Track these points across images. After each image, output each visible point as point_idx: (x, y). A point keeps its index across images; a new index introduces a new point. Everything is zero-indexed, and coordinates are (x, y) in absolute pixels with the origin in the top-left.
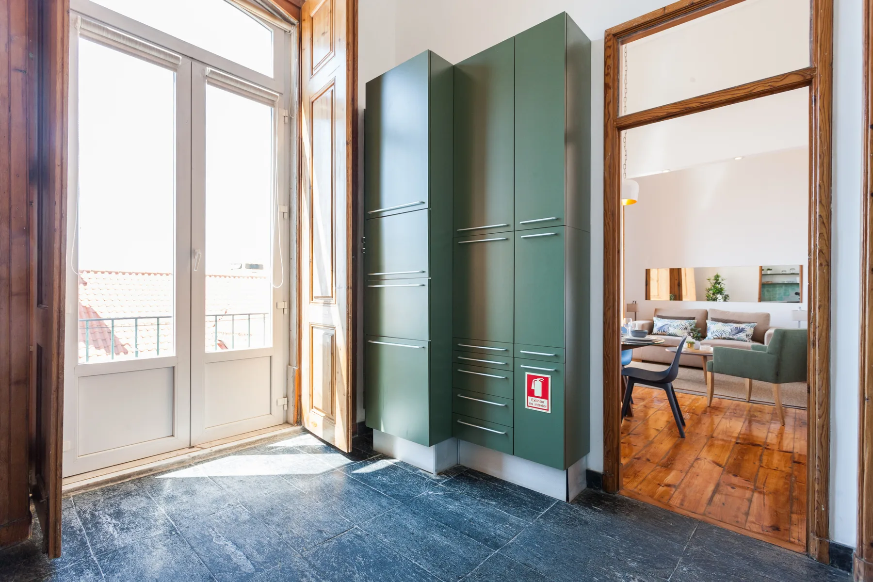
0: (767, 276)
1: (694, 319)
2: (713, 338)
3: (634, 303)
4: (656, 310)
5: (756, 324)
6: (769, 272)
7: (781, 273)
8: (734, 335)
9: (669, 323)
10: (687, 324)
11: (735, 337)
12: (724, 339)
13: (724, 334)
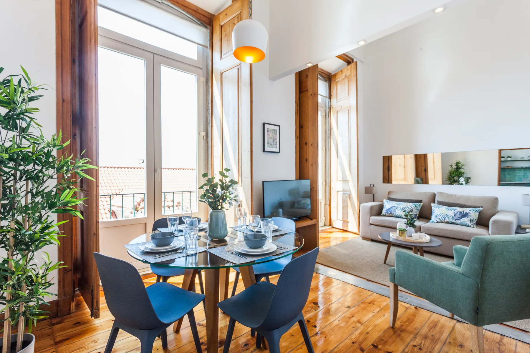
0: (507, 162)
1: (421, 201)
2: (436, 221)
3: (372, 186)
4: (389, 193)
5: (481, 209)
6: (509, 159)
7: (520, 160)
8: (457, 219)
9: (397, 205)
10: (413, 206)
11: (458, 222)
12: (448, 223)
13: (447, 218)
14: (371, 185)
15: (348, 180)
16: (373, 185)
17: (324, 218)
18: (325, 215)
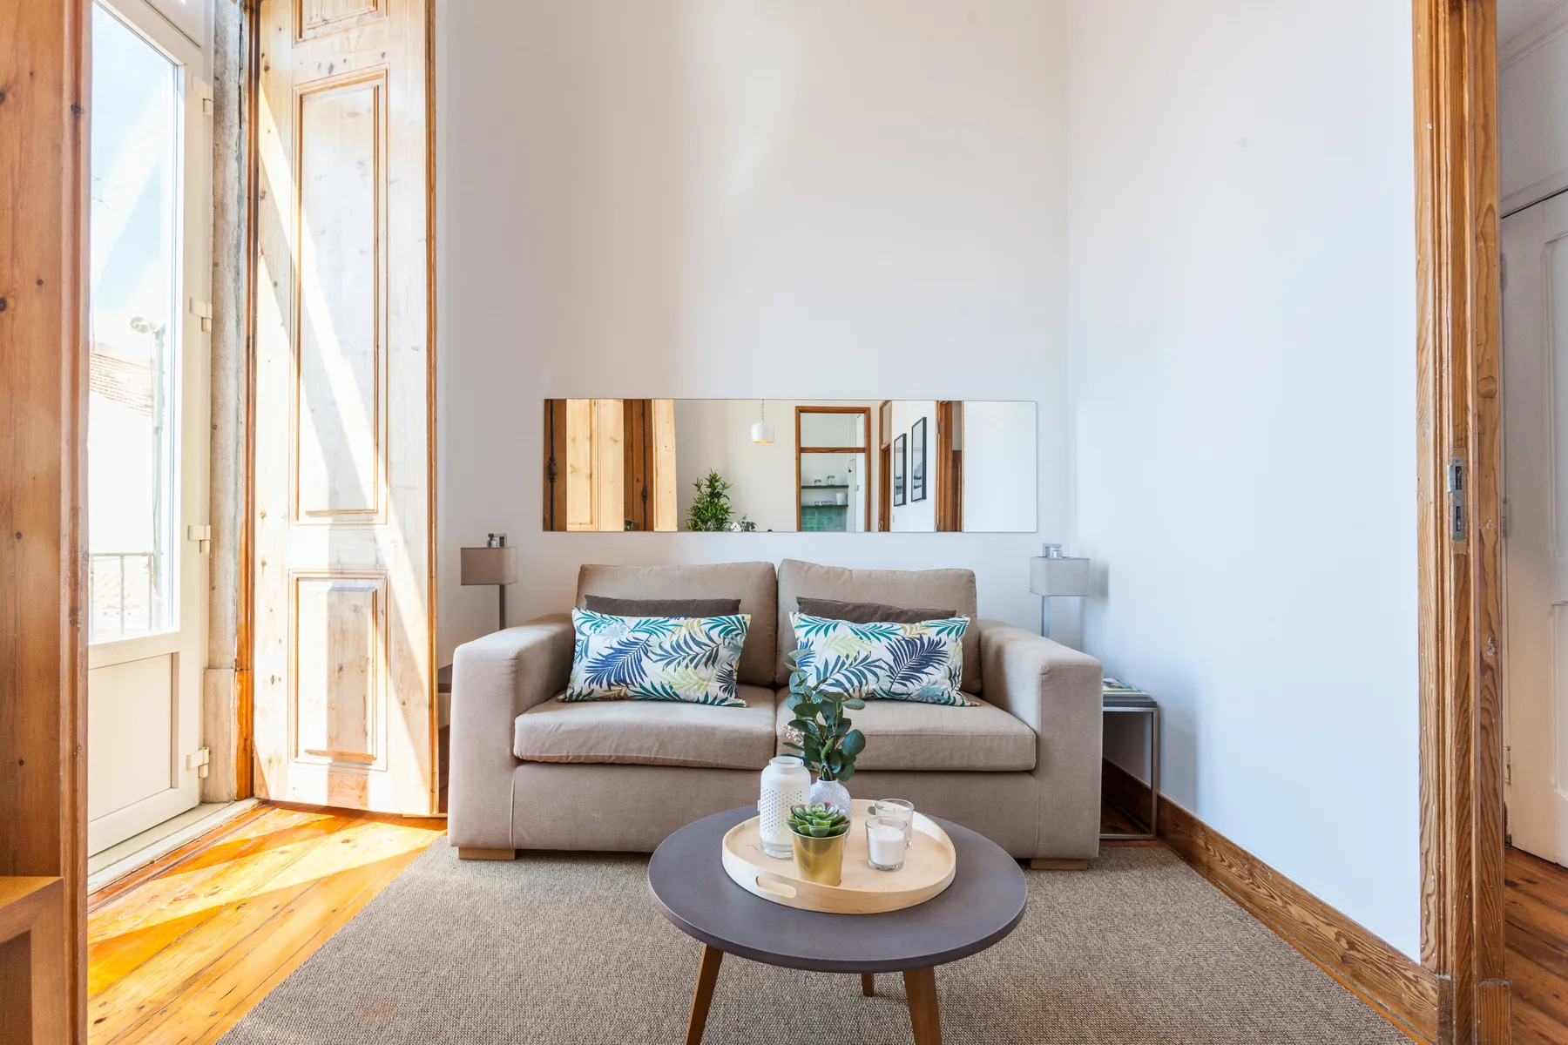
1: (734, 606)
3: (495, 543)
4: (585, 574)
8: (907, 678)
9: (642, 636)
11: (913, 688)
12: (873, 697)
13: (869, 675)
14: (491, 536)
15: (370, 506)
16: (502, 539)
17: (201, 757)
18: (211, 735)
